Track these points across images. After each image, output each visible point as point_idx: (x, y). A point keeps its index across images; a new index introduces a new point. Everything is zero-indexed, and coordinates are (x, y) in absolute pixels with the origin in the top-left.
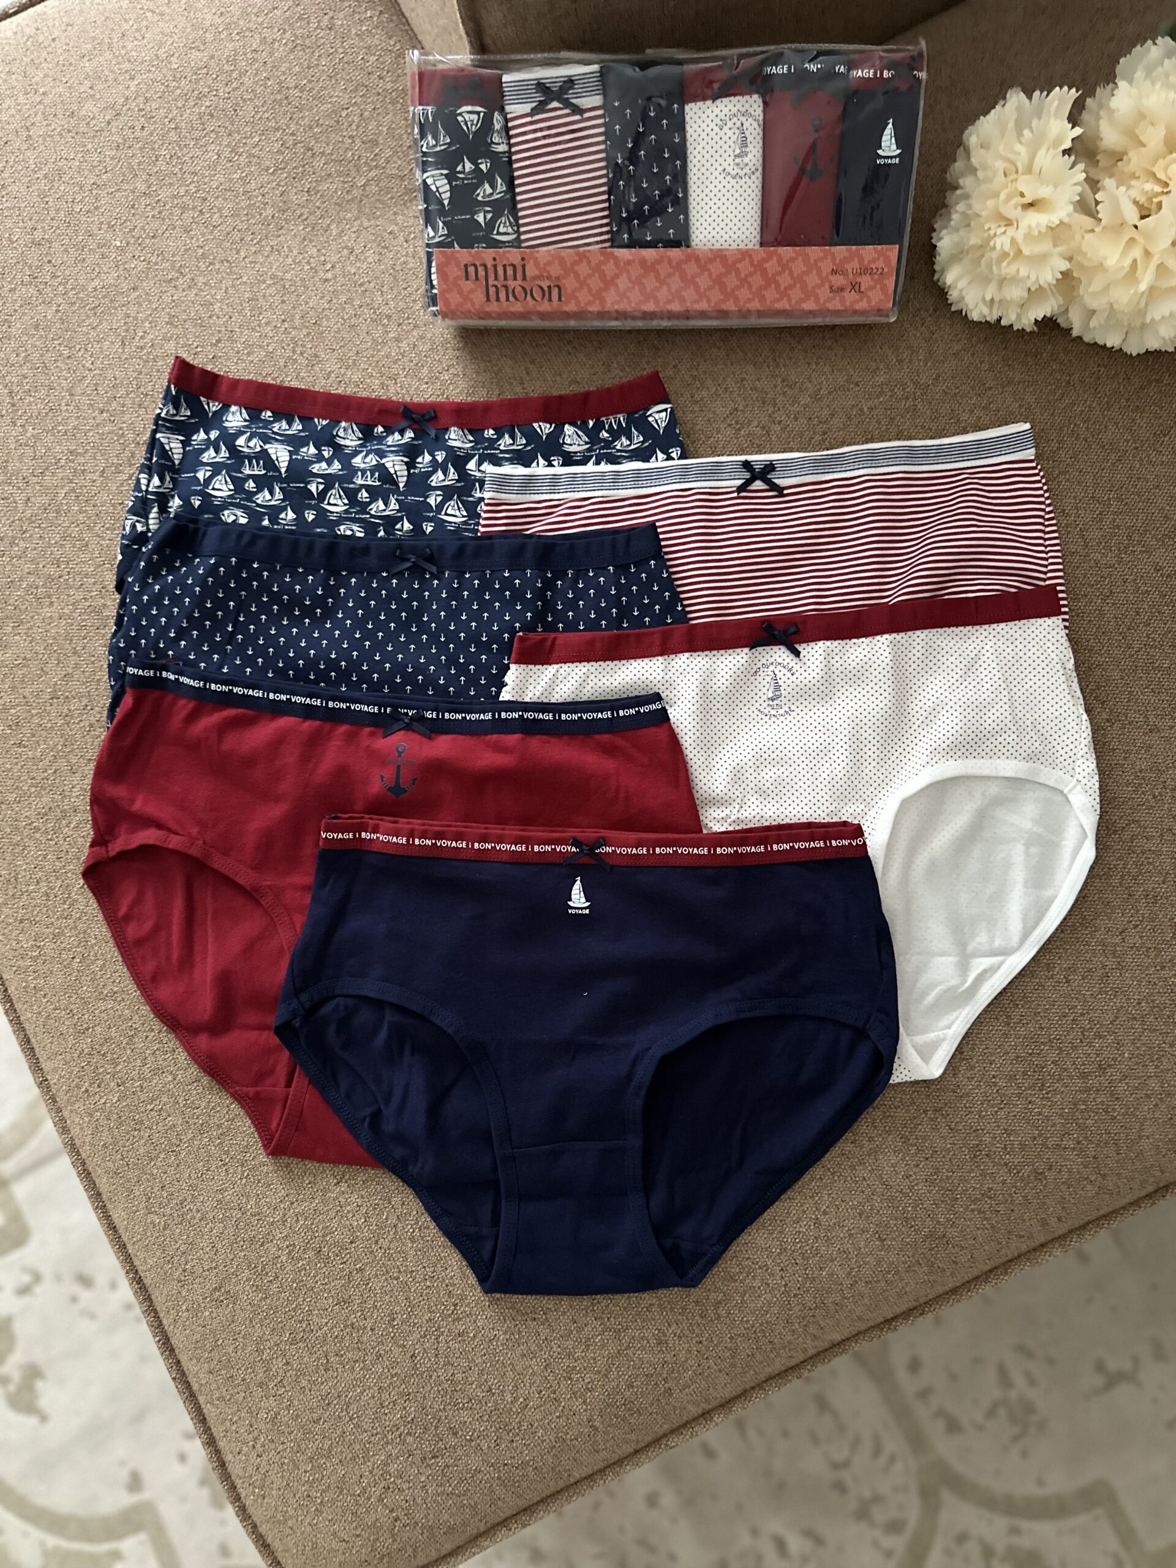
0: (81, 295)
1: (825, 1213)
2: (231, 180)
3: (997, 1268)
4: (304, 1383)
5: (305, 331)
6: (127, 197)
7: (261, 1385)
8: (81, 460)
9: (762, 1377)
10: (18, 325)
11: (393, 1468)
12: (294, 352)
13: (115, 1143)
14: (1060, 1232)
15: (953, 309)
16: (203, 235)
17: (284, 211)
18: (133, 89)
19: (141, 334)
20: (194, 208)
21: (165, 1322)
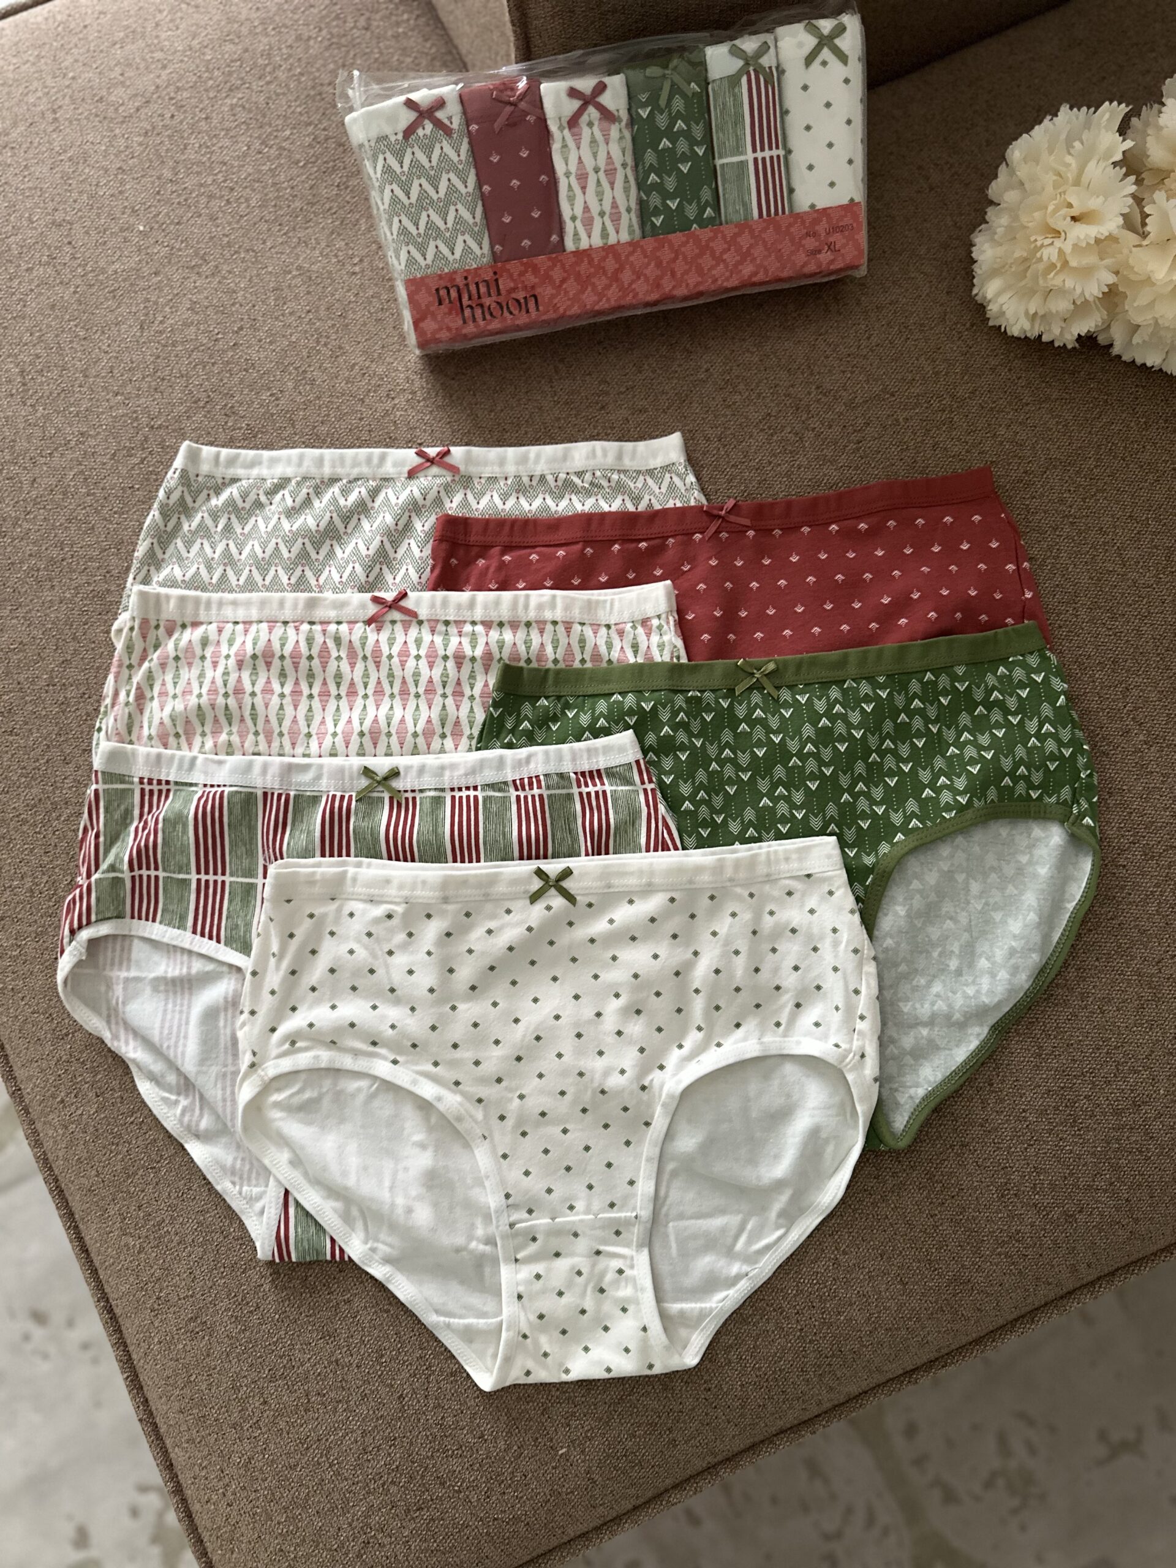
0: (101, 277)
1: (845, 1253)
2: (260, 171)
3: (1023, 1316)
4: (282, 1425)
5: (330, 323)
6: (153, 183)
7: (234, 1426)
8: (93, 442)
9: (773, 1430)
10: (33, 305)
11: (374, 1520)
12: (318, 342)
13: (91, 1158)
14: (1090, 1278)
15: (991, 323)
16: (230, 224)
17: (313, 204)
18: (164, 77)
19: (160, 319)
20: (222, 197)
21: (134, 1356)
